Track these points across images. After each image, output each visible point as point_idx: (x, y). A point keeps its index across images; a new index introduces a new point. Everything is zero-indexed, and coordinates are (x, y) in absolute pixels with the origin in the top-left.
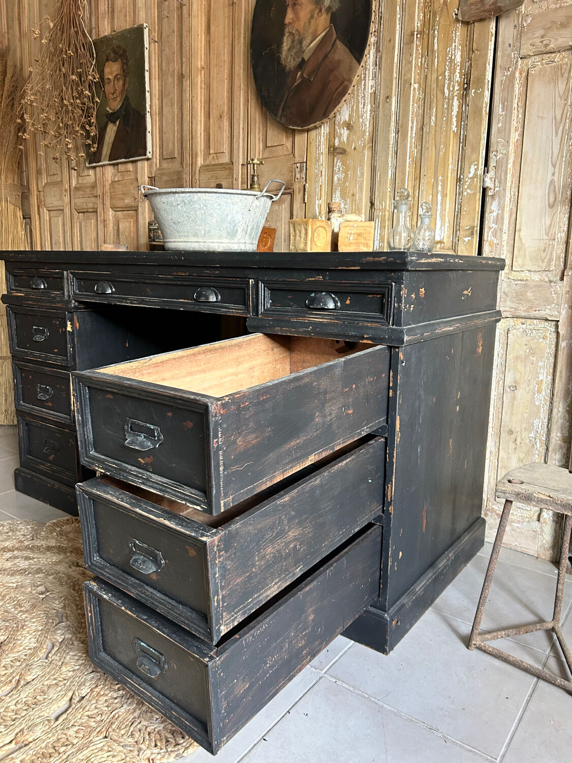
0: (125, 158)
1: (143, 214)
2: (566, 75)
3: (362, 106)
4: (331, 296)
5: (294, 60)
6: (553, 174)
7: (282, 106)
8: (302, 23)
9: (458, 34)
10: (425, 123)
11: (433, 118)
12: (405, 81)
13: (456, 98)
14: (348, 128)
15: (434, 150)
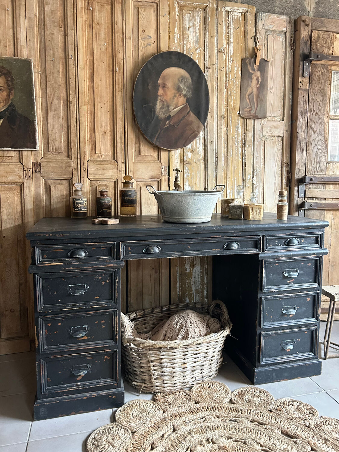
0: (12, 148)
1: (29, 188)
2: (277, 145)
3: (198, 143)
4: (297, 239)
5: (164, 114)
6: (275, 180)
7: (157, 136)
8: (169, 98)
9: (240, 121)
10: (228, 155)
11: (231, 153)
12: (220, 136)
13: (240, 147)
14: (191, 152)
15: (232, 167)
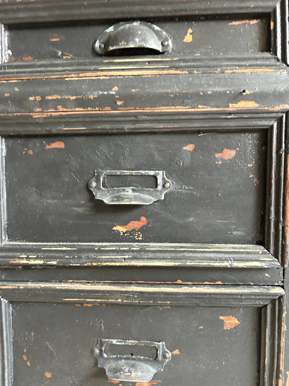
4: (153, 29)
